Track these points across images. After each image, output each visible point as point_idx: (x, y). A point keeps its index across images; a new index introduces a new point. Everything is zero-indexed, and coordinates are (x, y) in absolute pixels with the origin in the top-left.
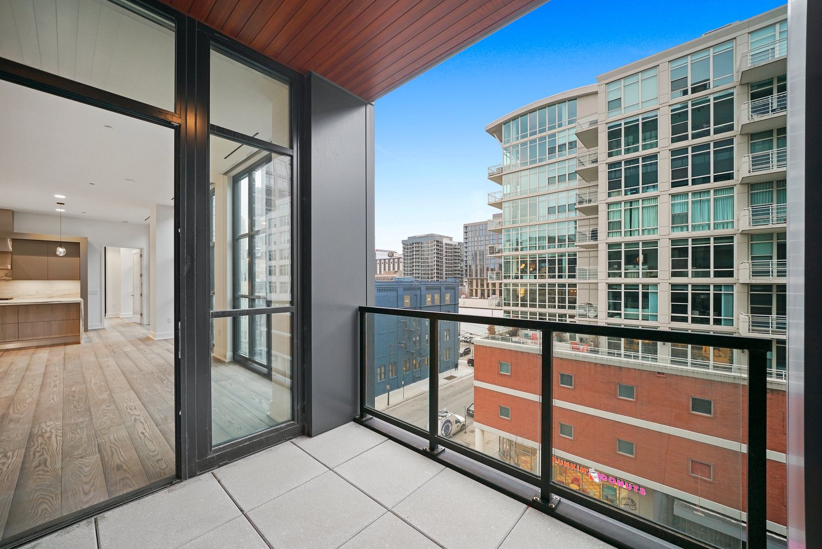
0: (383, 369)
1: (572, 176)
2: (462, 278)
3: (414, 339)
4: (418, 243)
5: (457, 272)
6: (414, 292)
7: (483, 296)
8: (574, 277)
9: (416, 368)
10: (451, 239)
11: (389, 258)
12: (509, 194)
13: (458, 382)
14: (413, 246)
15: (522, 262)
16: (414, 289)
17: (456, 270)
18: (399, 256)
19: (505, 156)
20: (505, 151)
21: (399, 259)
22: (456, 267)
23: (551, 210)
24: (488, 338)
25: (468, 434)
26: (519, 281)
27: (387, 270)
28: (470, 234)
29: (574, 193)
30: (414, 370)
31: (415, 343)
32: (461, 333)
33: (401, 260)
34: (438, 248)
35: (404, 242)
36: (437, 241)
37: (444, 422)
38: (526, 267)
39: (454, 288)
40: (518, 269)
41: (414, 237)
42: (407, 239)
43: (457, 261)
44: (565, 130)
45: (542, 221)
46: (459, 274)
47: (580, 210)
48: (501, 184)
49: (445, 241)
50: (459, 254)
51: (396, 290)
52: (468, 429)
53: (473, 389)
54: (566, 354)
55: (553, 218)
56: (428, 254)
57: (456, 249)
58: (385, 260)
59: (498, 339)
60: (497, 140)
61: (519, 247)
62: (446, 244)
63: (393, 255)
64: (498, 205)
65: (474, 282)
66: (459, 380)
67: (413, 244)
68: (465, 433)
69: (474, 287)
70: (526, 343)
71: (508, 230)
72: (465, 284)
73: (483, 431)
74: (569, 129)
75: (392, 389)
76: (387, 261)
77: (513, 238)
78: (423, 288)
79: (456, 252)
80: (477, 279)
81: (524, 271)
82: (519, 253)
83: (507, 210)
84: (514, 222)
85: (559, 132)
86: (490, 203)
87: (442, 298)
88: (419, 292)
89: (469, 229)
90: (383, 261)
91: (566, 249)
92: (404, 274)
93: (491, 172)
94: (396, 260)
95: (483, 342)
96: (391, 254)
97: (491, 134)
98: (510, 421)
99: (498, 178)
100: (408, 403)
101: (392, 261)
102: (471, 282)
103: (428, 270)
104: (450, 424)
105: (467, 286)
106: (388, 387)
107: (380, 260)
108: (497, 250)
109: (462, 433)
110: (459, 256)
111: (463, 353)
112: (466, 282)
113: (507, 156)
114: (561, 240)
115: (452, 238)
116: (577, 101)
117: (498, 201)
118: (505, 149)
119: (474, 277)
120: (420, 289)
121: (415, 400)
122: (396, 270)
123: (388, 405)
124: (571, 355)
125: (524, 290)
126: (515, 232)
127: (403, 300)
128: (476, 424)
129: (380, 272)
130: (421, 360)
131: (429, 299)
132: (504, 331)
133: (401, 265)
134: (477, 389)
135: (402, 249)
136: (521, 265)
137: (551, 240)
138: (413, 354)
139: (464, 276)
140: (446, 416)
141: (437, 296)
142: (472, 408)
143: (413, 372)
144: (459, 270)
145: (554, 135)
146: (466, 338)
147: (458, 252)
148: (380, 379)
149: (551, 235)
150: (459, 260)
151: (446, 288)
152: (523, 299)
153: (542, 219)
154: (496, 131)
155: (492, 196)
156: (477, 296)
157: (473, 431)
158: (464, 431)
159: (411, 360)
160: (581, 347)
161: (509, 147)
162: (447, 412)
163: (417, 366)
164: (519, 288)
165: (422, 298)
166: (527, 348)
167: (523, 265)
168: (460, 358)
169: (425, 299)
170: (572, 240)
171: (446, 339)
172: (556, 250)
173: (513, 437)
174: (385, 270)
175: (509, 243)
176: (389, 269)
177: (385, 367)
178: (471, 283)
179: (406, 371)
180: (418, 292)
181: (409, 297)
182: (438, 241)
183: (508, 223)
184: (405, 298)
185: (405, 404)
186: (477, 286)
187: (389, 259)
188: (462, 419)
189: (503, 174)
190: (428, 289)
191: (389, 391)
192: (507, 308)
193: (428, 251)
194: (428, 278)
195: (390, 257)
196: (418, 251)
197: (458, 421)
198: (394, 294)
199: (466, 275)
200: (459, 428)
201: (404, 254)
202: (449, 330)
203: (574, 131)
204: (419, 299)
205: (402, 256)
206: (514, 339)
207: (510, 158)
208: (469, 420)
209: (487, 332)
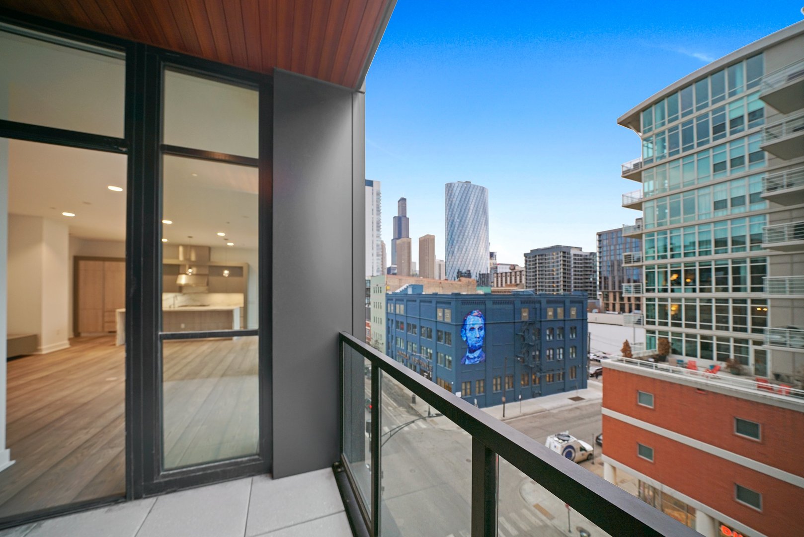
0: (499, 380)
1: (755, 157)
2: (595, 291)
3: (533, 354)
4: (542, 255)
5: (589, 284)
6: (533, 305)
7: (622, 310)
8: (761, 290)
9: (535, 384)
10: (580, 249)
11: (510, 271)
12: (653, 191)
13: (587, 406)
14: (536, 257)
15: (673, 272)
16: (534, 302)
17: (587, 282)
18: (521, 269)
19: (645, 149)
20: (645, 142)
21: (521, 272)
22: (587, 279)
23: (719, 205)
24: (621, 361)
25: (597, 465)
26: (669, 295)
27: (509, 283)
28: (605, 243)
29: (758, 178)
30: (534, 386)
31: (534, 357)
32: (591, 351)
33: (524, 273)
34: (564, 259)
35: (526, 255)
36: (564, 253)
37: (565, 446)
38: (679, 278)
39: (581, 302)
40: (666, 280)
41: (537, 250)
42: (529, 252)
43: (589, 273)
44: (742, 98)
45: (704, 219)
46: (591, 286)
47: (771, 199)
48: (640, 180)
49: (573, 252)
50: (591, 265)
51: (513, 303)
52: (596, 460)
53: (601, 417)
54: (747, 394)
55: (721, 214)
56: (553, 266)
57: (587, 259)
58: (506, 273)
59: (636, 364)
60: (633, 131)
61: (669, 253)
62: (575, 255)
63: (514, 269)
64: (637, 206)
65: (611, 296)
66: (587, 403)
67: (536, 256)
68: (593, 463)
69: (611, 300)
70: (679, 372)
71: (651, 234)
72: (598, 297)
73: (614, 468)
74: (748, 96)
75: (508, 401)
76: (509, 274)
77: (659, 244)
78: (544, 301)
79: (587, 263)
80: (614, 293)
81: (677, 282)
82: (669, 261)
83: (649, 211)
84: (659, 225)
85: (730, 103)
86: (626, 203)
87: (566, 312)
88: (539, 305)
89: (604, 237)
90: (504, 275)
91: (748, 253)
92: (527, 286)
93: (625, 169)
94: (518, 273)
95: (614, 365)
96: (513, 267)
97: (626, 126)
98: (654, 464)
99: (635, 175)
100: (526, 418)
101: (513, 274)
102: (606, 295)
103: (553, 282)
104: (572, 451)
105: (601, 300)
106: (504, 399)
107: (502, 274)
108: (635, 258)
109: (588, 463)
110: (591, 267)
111: (594, 374)
112: (600, 295)
113: (648, 147)
114: (738, 242)
115: (582, 248)
116: (764, 55)
117: (636, 201)
118: (645, 140)
119: (610, 289)
120: (540, 302)
121: (533, 417)
122: (518, 282)
123: (504, 416)
124: (756, 395)
125: (676, 306)
126: (661, 237)
127: (521, 314)
128: (604, 458)
129: (502, 285)
130: (541, 376)
131: (550, 313)
132: (646, 355)
133: (524, 278)
134: (605, 417)
135: (524, 262)
136: (672, 275)
137: (721, 243)
138: (532, 368)
139: (598, 288)
140: (567, 441)
141: (560, 311)
142: (601, 437)
143: (532, 387)
144: (591, 282)
145: (722, 108)
146: (598, 357)
147: (590, 263)
148: (496, 390)
149: (720, 236)
150: (591, 271)
151: (572, 302)
152: (677, 316)
153: (703, 217)
154: (632, 121)
155: (627, 197)
156: (614, 310)
157: (602, 464)
158: (591, 461)
159: (530, 376)
160: (775, 386)
161: (651, 136)
162: (569, 437)
163: (537, 381)
164: (669, 303)
165: (543, 312)
166: (680, 379)
167: (675, 276)
168: (590, 378)
169: (546, 313)
170: (756, 240)
171: (572, 356)
172: (729, 255)
173: (657, 484)
174: (506, 282)
175: (652, 249)
176: (511, 282)
177: (501, 378)
178: (606, 297)
179: (524, 385)
180: (537, 306)
181: (527, 310)
182: (564, 251)
183: (652, 226)
184: (523, 310)
185: (522, 419)
186: (615, 299)
187: (511, 273)
188: (589, 447)
189: (642, 169)
190: (549, 302)
191: (504, 403)
192: (651, 327)
193: (553, 263)
194: (553, 291)
195: (512, 270)
196: (541, 263)
197: (582, 449)
198: (510, 307)
199: (600, 288)
200: (585, 457)
201: (526, 267)
202: (576, 347)
203: (757, 96)
204: (538, 312)
205: (524, 269)
206: (660, 365)
207: (652, 149)
208: (598, 451)
209: (622, 354)
